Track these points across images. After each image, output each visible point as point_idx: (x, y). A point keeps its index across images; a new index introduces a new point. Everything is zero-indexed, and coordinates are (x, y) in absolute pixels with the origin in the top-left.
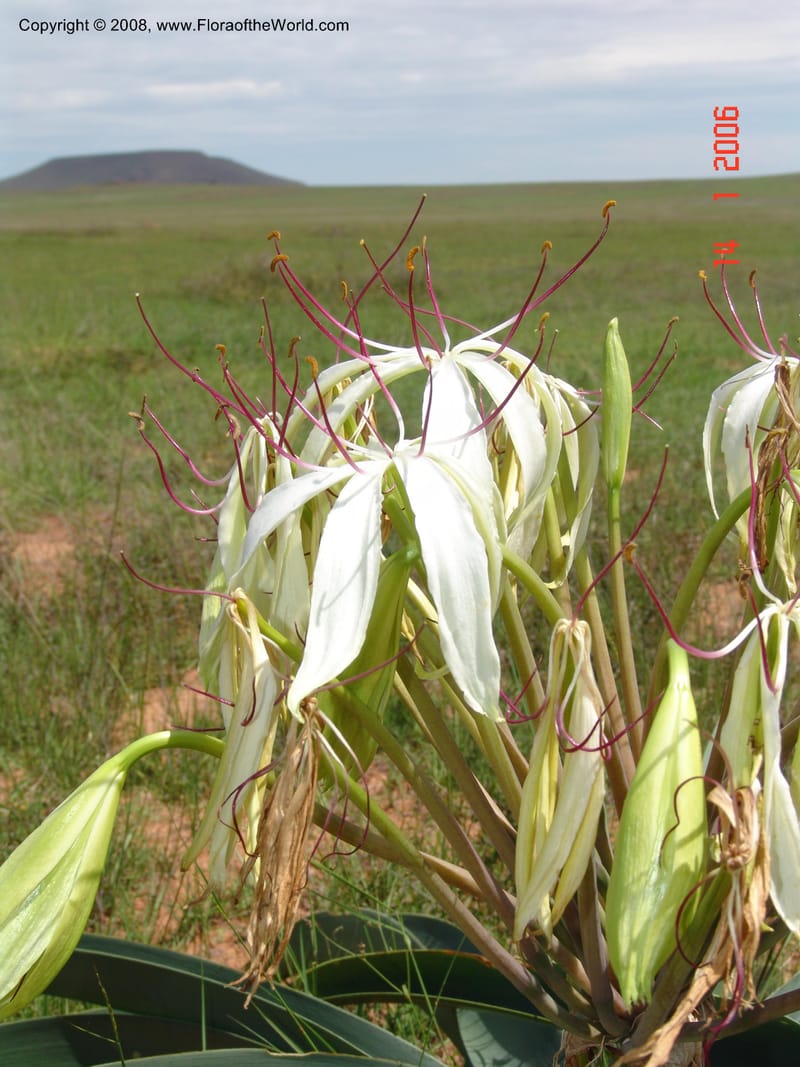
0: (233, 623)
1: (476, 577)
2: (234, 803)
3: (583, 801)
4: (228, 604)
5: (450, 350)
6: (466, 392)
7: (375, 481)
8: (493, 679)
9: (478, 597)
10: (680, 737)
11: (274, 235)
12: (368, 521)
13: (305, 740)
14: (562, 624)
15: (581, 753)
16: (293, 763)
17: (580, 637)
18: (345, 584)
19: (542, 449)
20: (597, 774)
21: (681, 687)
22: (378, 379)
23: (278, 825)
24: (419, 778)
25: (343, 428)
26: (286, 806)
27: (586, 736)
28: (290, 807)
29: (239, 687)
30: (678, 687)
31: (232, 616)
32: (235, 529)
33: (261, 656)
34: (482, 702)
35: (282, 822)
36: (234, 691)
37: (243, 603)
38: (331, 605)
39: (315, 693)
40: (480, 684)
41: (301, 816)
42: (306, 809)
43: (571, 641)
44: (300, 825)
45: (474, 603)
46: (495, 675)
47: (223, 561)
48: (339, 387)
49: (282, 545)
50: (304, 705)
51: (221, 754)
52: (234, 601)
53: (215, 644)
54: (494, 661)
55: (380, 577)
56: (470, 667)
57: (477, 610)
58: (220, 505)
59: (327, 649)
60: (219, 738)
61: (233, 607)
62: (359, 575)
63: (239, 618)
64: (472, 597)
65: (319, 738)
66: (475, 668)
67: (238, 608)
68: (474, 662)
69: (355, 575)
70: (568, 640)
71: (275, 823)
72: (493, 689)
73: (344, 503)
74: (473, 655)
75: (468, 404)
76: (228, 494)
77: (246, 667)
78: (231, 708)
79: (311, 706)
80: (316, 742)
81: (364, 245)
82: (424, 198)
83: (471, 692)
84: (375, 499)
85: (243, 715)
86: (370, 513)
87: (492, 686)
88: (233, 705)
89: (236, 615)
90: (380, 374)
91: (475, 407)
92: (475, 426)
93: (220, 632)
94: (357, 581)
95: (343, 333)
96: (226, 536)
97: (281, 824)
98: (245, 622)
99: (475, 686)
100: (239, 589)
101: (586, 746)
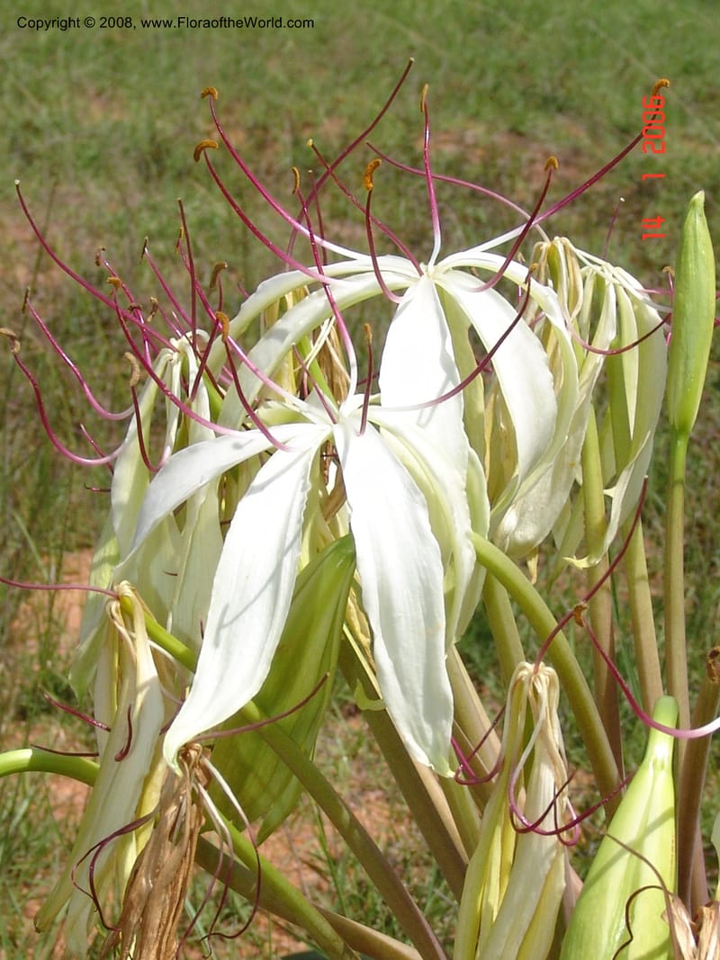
0: (115, 627)
1: (427, 593)
2: (93, 864)
3: (534, 895)
4: (109, 600)
5: (436, 263)
6: (444, 337)
7: (304, 459)
8: (444, 722)
9: (429, 618)
10: (648, 830)
11: (209, 93)
12: (289, 514)
13: (183, 796)
14: (523, 668)
15: (532, 833)
16: (166, 823)
17: (542, 689)
18: (252, 596)
19: (551, 405)
20: (554, 862)
21: (659, 764)
22: (332, 304)
23: (144, 899)
24: (356, 832)
25: (291, 353)
26: (156, 875)
27: (541, 814)
28: (160, 878)
29: (118, 704)
30: (654, 764)
31: (113, 617)
32: (134, 487)
33: (147, 671)
34: (428, 750)
35: (150, 895)
36: (112, 709)
37: (127, 600)
38: (232, 622)
39: (198, 739)
40: (427, 727)
41: (174, 889)
42: (181, 880)
43: (531, 693)
44: (172, 899)
45: (423, 625)
46: (447, 718)
47: (117, 525)
48: (289, 299)
49: (192, 514)
50: (184, 753)
51: (94, 782)
52: (118, 598)
53: (93, 645)
54: (446, 700)
55: (294, 598)
56: (415, 704)
57: (427, 633)
58: (116, 453)
59: (221, 679)
60: (94, 761)
61: (115, 605)
62: (270, 586)
63: (122, 622)
64: (421, 617)
65: (200, 793)
66: (421, 707)
67: (121, 607)
68: (420, 700)
69: (265, 587)
70: (528, 690)
71: (140, 896)
72: (444, 737)
73: (262, 487)
74: (420, 691)
75: (444, 354)
76: (127, 440)
77: (127, 682)
78: (106, 732)
79: (193, 753)
80: (196, 798)
81: (313, 146)
82: (411, 62)
83: (415, 737)
84: (301, 487)
85: (120, 744)
86: (292, 505)
87: (443, 733)
88: (108, 730)
89: (118, 617)
90: (335, 297)
91: (453, 359)
92: (451, 387)
93: (100, 632)
94: (267, 594)
95: (296, 230)
96: (122, 492)
97: (149, 898)
98: (130, 624)
99: (421, 729)
100: (124, 582)
101: (541, 827)
